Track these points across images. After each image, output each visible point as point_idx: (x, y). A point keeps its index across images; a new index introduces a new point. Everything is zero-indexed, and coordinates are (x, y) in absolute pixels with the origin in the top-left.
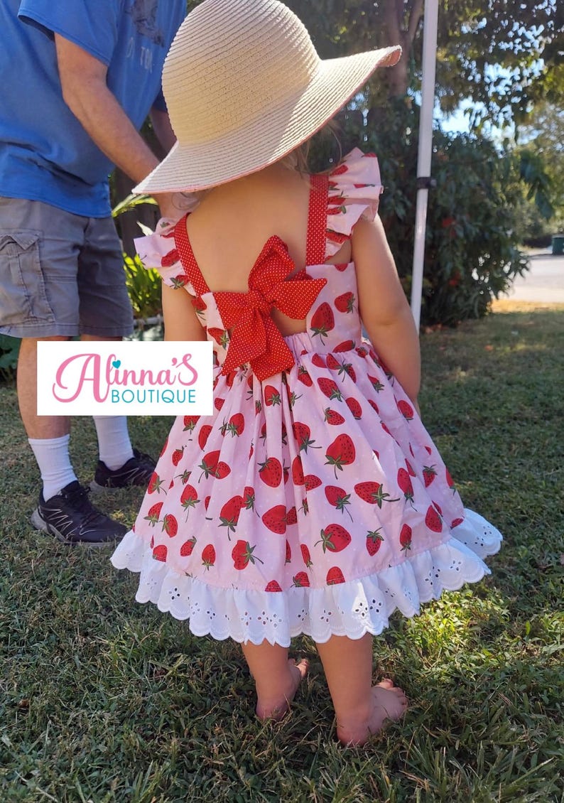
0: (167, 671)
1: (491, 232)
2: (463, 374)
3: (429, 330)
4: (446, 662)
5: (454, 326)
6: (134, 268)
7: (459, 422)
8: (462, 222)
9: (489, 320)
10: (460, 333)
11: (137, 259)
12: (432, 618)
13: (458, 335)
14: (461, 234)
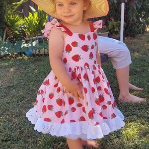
0: (57, 147)
1: (146, 6)
2: (137, 54)
3: (126, 39)
4: (133, 142)
5: (134, 37)
6: (28, 20)
7: (136, 71)
8: (135, 4)
9: (146, 34)
10: (136, 39)
11: (29, 17)
12: (129, 131)
13: (135, 40)
14: (135, 8)
